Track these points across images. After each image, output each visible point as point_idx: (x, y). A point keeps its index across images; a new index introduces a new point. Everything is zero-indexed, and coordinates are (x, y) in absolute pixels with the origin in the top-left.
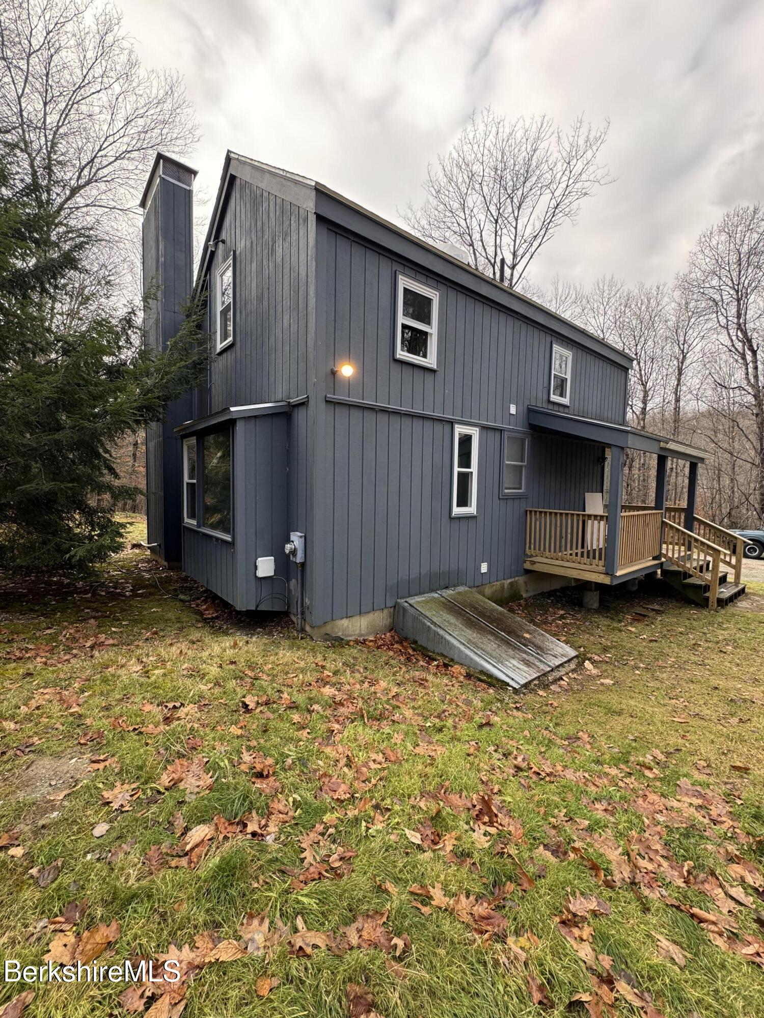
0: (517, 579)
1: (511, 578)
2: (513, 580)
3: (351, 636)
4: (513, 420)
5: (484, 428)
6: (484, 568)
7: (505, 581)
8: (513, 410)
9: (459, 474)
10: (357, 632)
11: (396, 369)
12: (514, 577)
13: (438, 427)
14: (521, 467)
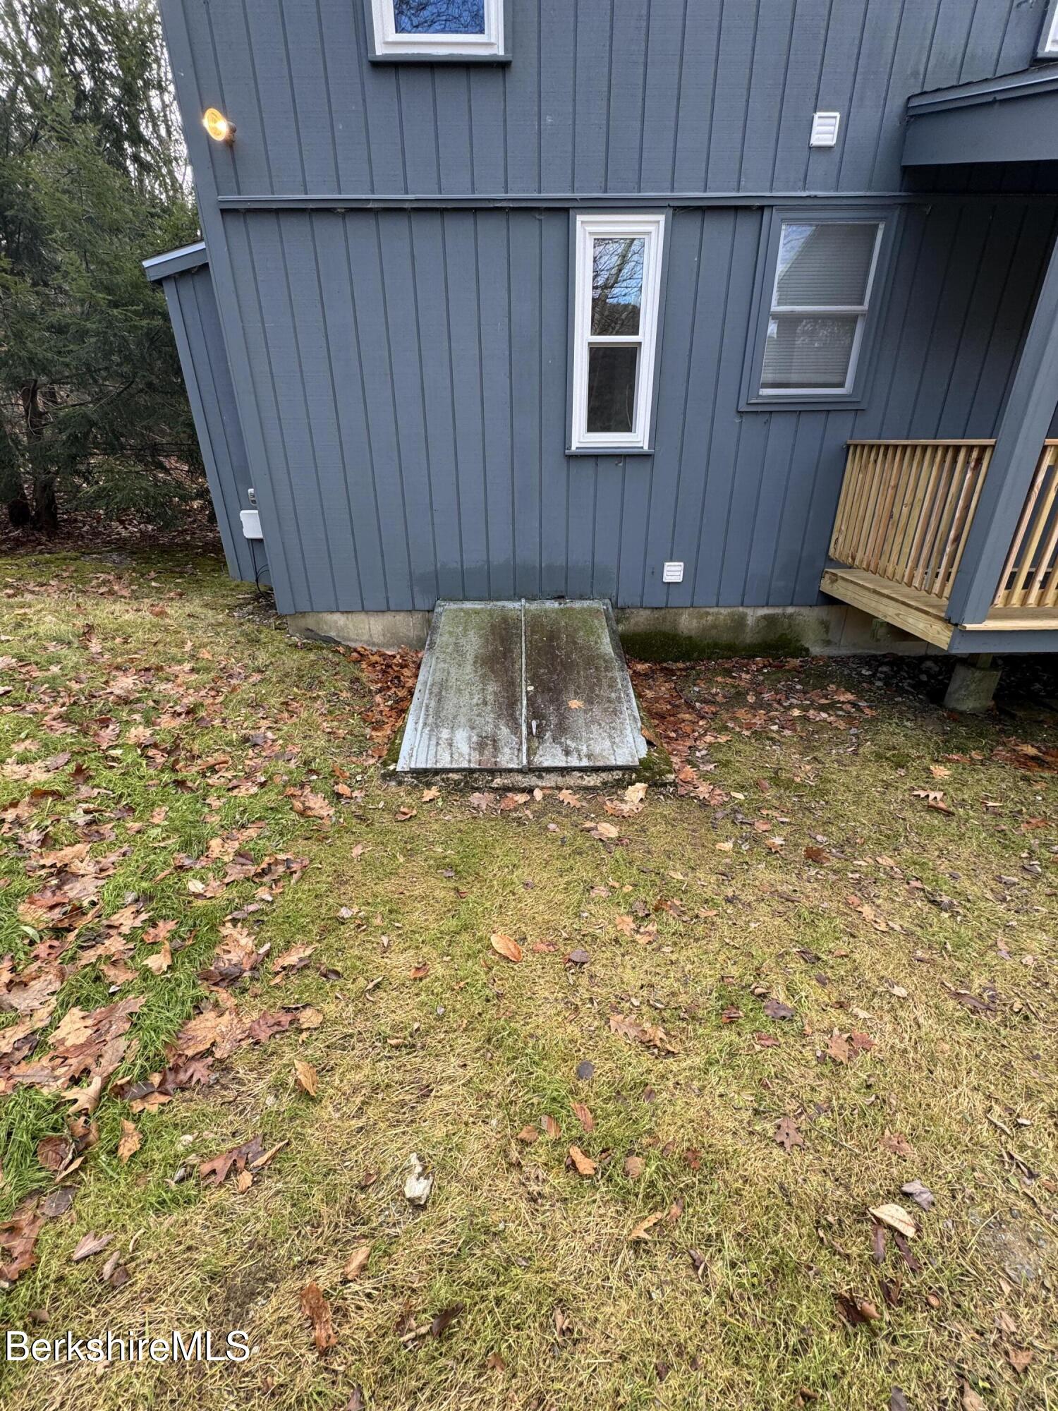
0: (790, 610)
1: (767, 605)
2: (779, 611)
3: (356, 641)
4: (819, 168)
5: (681, 211)
6: (673, 572)
7: (749, 611)
8: (825, 130)
9: (596, 354)
10: (365, 638)
11: (383, 88)
12: (785, 606)
13: (524, 230)
14: (852, 320)
